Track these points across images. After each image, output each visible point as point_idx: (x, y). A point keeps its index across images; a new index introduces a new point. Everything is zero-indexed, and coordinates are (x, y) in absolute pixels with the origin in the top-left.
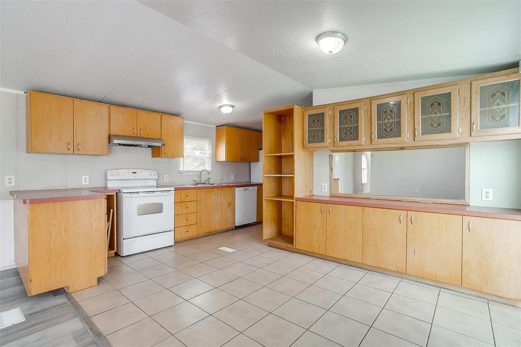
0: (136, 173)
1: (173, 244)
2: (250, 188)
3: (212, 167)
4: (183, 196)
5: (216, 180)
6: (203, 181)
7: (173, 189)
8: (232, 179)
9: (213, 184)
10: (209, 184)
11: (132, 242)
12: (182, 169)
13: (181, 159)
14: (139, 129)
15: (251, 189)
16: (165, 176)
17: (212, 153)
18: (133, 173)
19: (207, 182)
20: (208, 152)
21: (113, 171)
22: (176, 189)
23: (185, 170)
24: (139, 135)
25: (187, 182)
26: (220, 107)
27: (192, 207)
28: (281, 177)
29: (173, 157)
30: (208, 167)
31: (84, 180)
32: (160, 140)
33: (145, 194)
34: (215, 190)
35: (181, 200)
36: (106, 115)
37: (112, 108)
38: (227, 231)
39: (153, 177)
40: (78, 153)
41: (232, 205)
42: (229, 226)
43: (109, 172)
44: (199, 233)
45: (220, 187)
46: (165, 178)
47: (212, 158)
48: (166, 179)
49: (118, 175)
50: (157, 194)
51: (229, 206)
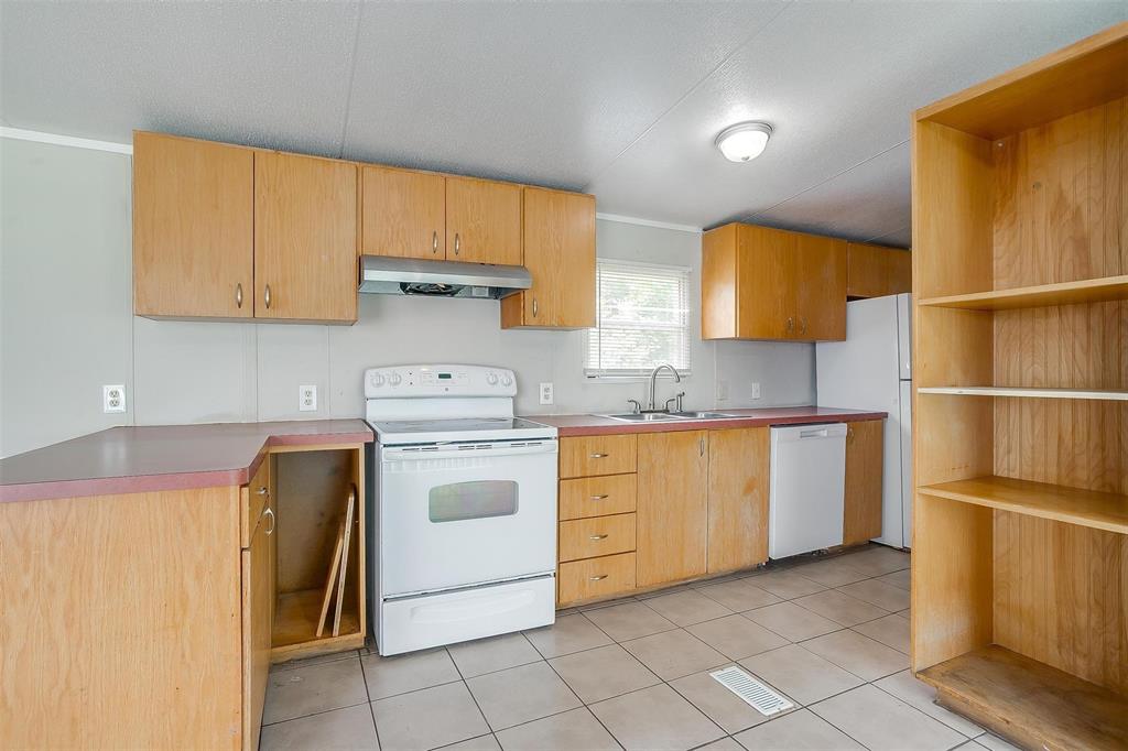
0: (449, 376)
1: (551, 620)
2: (823, 431)
3: (692, 358)
4: (590, 456)
5: (703, 398)
6: (661, 405)
7: (553, 432)
8: (754, 395)
9: (693, 414)
10: (682, 413)
11: (413, 611)
12: (593, 364)
13: (593, 332)
14: (451, 236)
15: (825, 433)
16: (543, 386)
17: (692, 315)
18: (441, 376)
19: (673, 407)
20: (676, 311)
21: (383, 371)
22: (563, 434)
23: (604, 366)
24: (451, 256)
25: (606, 408)
26: (720, 137)
27: (621, 494)
28: (991, 398)
29: (562, 327)
30: (679, 361)
31: (303, 398)
32: (520, 269)
33: (454, 451)
34: (703, 436)
35: (584, 468)
36: (347, 197)
37: (370, 173)
38: (741, 574)
39: (499, 390)
40: (270, 313)
41: (757, 487)
42: (749, 558)
43: (370, 374)
44: (642, 583)
45: (717, 426)
46: (542, 394)
47: (691, 330)
48: (543, 398)
49: (396, 384)
50: (497, 449)
51: (749, 488)
